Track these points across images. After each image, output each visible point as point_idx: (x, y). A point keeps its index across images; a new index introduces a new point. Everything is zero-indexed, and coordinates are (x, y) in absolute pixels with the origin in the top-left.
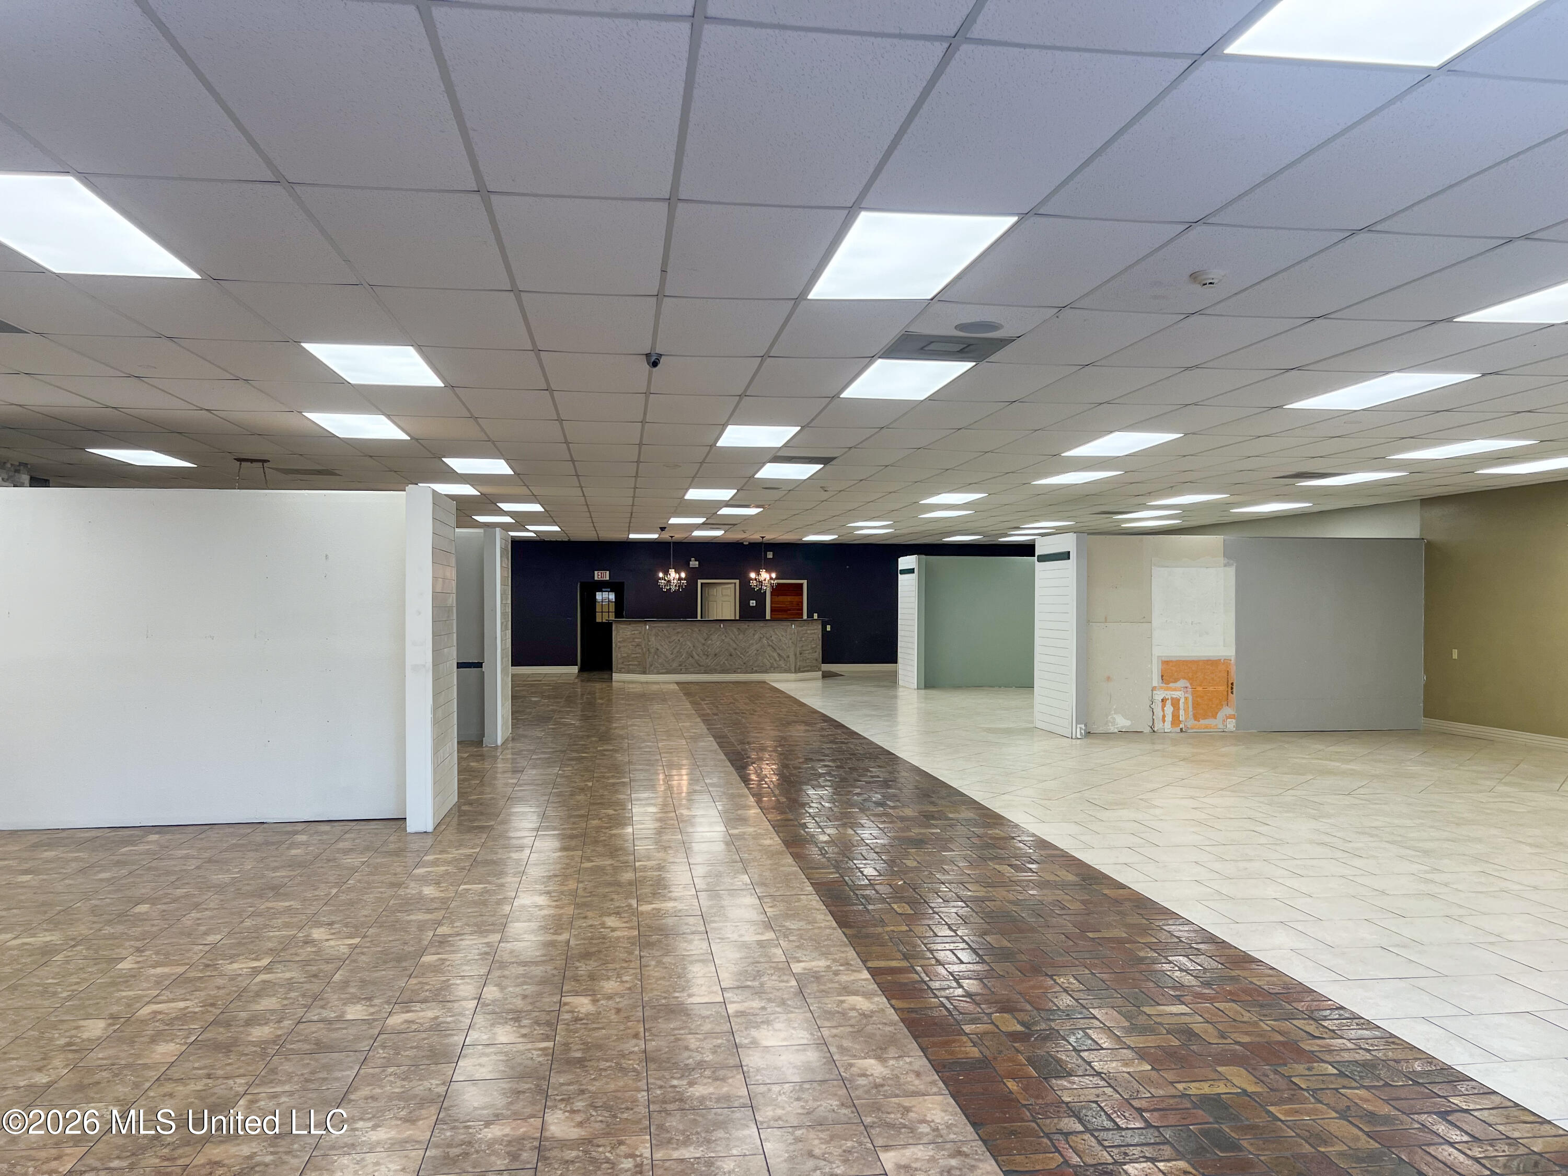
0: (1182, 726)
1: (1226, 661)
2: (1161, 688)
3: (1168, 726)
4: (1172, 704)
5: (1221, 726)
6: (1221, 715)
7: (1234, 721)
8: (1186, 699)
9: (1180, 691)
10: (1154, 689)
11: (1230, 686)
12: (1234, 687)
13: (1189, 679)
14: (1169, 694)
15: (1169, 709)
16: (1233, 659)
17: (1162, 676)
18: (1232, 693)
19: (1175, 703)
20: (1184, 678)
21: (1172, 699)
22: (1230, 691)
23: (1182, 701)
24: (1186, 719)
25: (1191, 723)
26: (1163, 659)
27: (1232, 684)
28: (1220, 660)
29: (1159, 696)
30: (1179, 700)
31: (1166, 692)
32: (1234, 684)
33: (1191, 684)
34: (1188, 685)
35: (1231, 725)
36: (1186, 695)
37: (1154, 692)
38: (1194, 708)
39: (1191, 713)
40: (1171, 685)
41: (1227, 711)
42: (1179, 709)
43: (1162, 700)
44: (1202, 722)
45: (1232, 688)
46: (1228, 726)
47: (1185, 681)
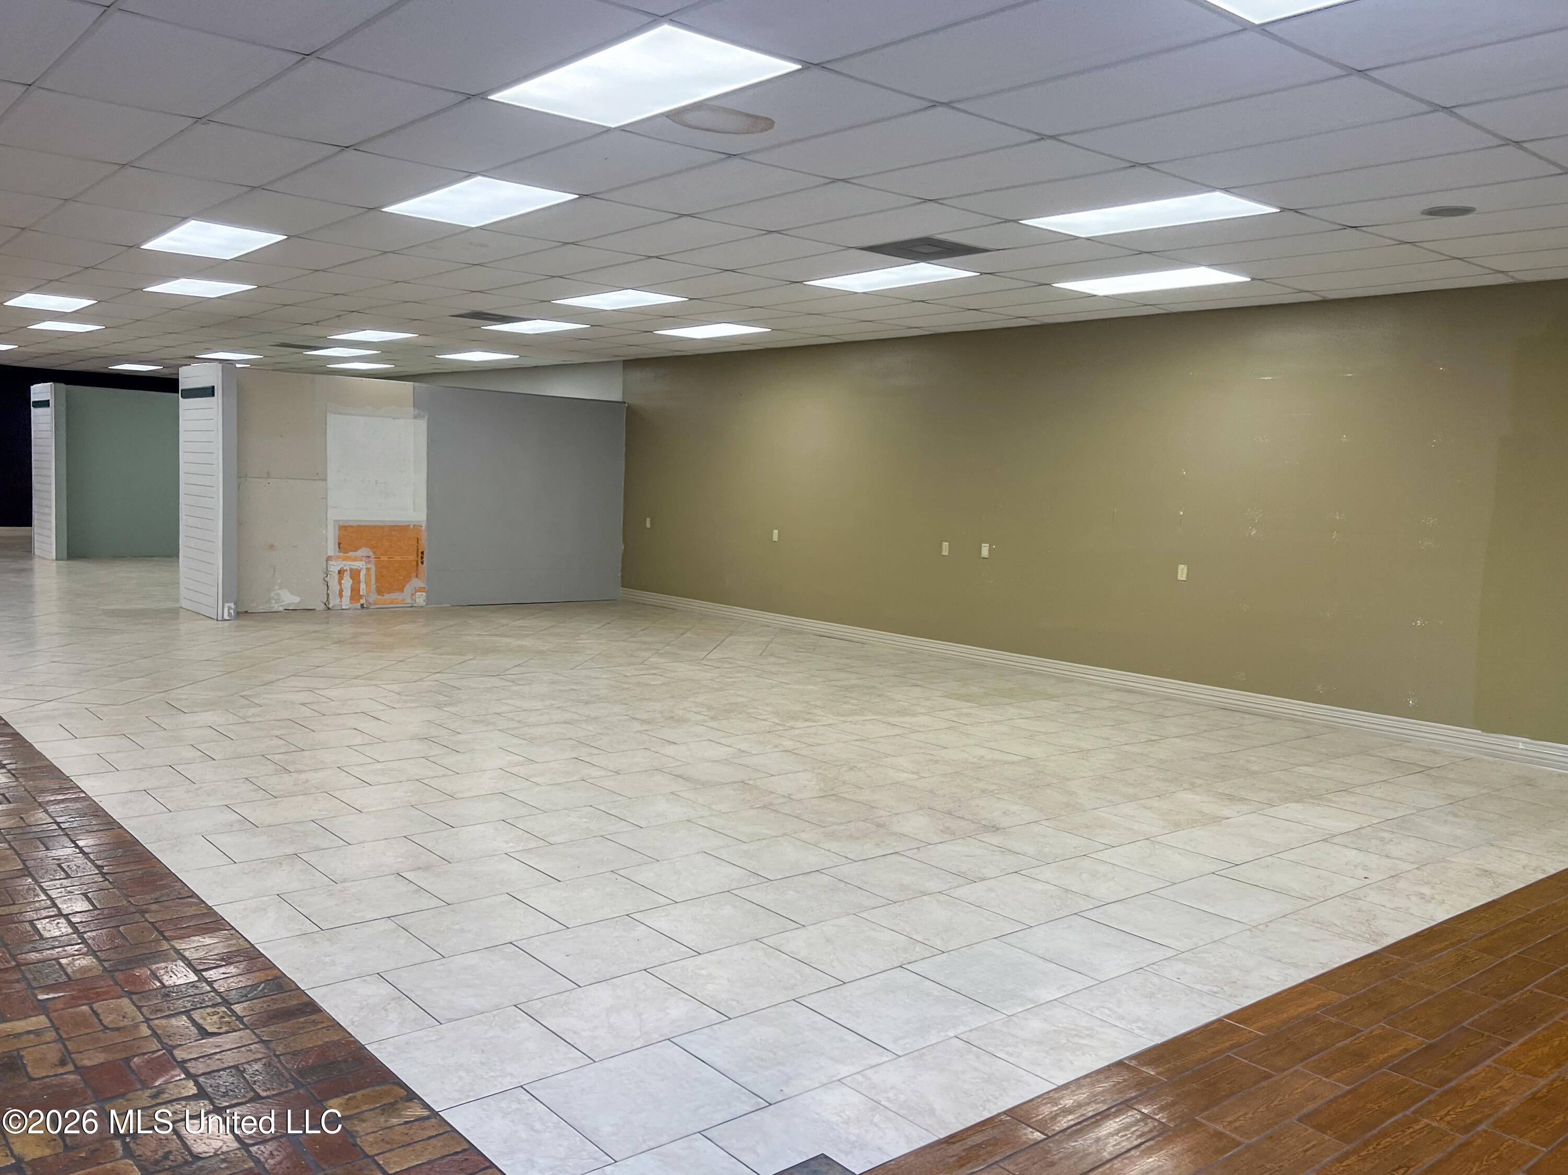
0: (363, 601)
1: (417, 527)
2: (338, 557)
3: (346, 602)
4: (351, 577)
5: (409, 601)
6: (408, 588)
7: (424, 594)
8: (368, 570)
9: (360, 562)
10: (329, 559)
11: (420, 555)
12: (425, 557)
13: (372, 547)
14: (348, 565)
15: (347, 582)
16: (424, 525)
17: (339, 544)
18: (422, 563)
19: (355, 574)
20: (367, 546)
21: (351, 570)
22: (420, 563)
23: (363, 572)
24: (367, 594)
25: (374, 597)
26: (341, 524)
27: (422, 553)
28: (409, 526)
29: (335, 567)
30: (359, 571)
31: (344, 562)
32: (425, 553)
33: (374, 553)
34: (371, 554)
35: (421, 599)
36: (369, 566)
37: (330, 563)
38: (377, 580)
39: (374, 587)
40: (351, 554)
41: (416, 583)
42: (359, 582)
43: (339, 572)
44: (387, 596)
45: (422, 558)
46: (417, 600)
47: (368, 549)
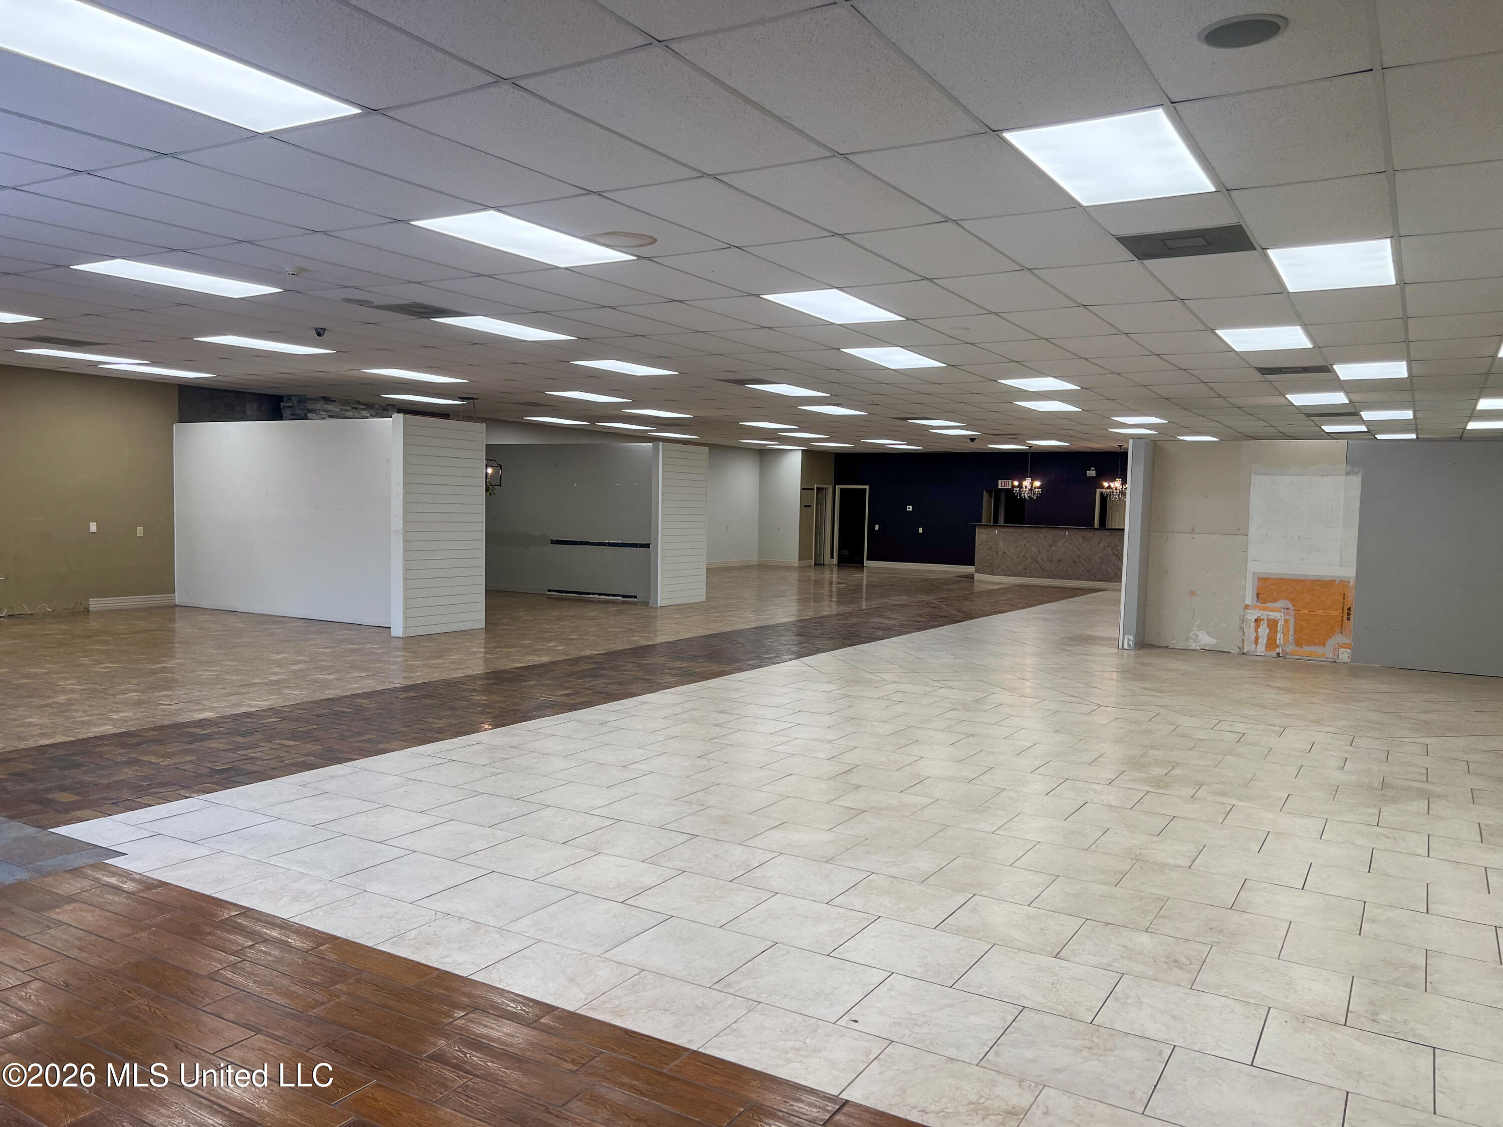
0: (1279, 650)
1: (1343, 583)
2: (1256, 607)
3: (1261, 649)
4: (1268, 626)
5: (1330, 655)
6: (1331, 643)
7: (1349, 651)
8: (1286, 621)
9: (1278, 612)
10: (1247, 607)
11: (1346, 611)
12: (1352, 612)
13: (1292, 600)
14: (1264, 615)
15: (1264, 631)
16: (1352, 581)
17: (1258, 594)
18: (1348, 619)
19: (1273, 624)
20: (1286, 599)
21: (1269, 620)
22: (1345, 617)
23: (1281, 623)
24: (1285, 644)
25: (1290, 648)
26: (1260, 576)
27: (1349, 609)
28: (1335, 580)
29: (1252, 615)
30: (1276, 622)
31: (1261, 612)
32: (1352, 610)
33: (1294, 606)
34: (1290, 606)
35: (1345, 656)
36: (1287, 617)
37: (1248, 611)
38: (1295, 632)
39: (1291, 638)
40: (1269, 605)
41: (1340, 638)
42: (1276, 632)
43: (1256, 620)
44: (1307, 649)
45: (1349, 614)
46: (1340, 657)
47: (1288, 602)
